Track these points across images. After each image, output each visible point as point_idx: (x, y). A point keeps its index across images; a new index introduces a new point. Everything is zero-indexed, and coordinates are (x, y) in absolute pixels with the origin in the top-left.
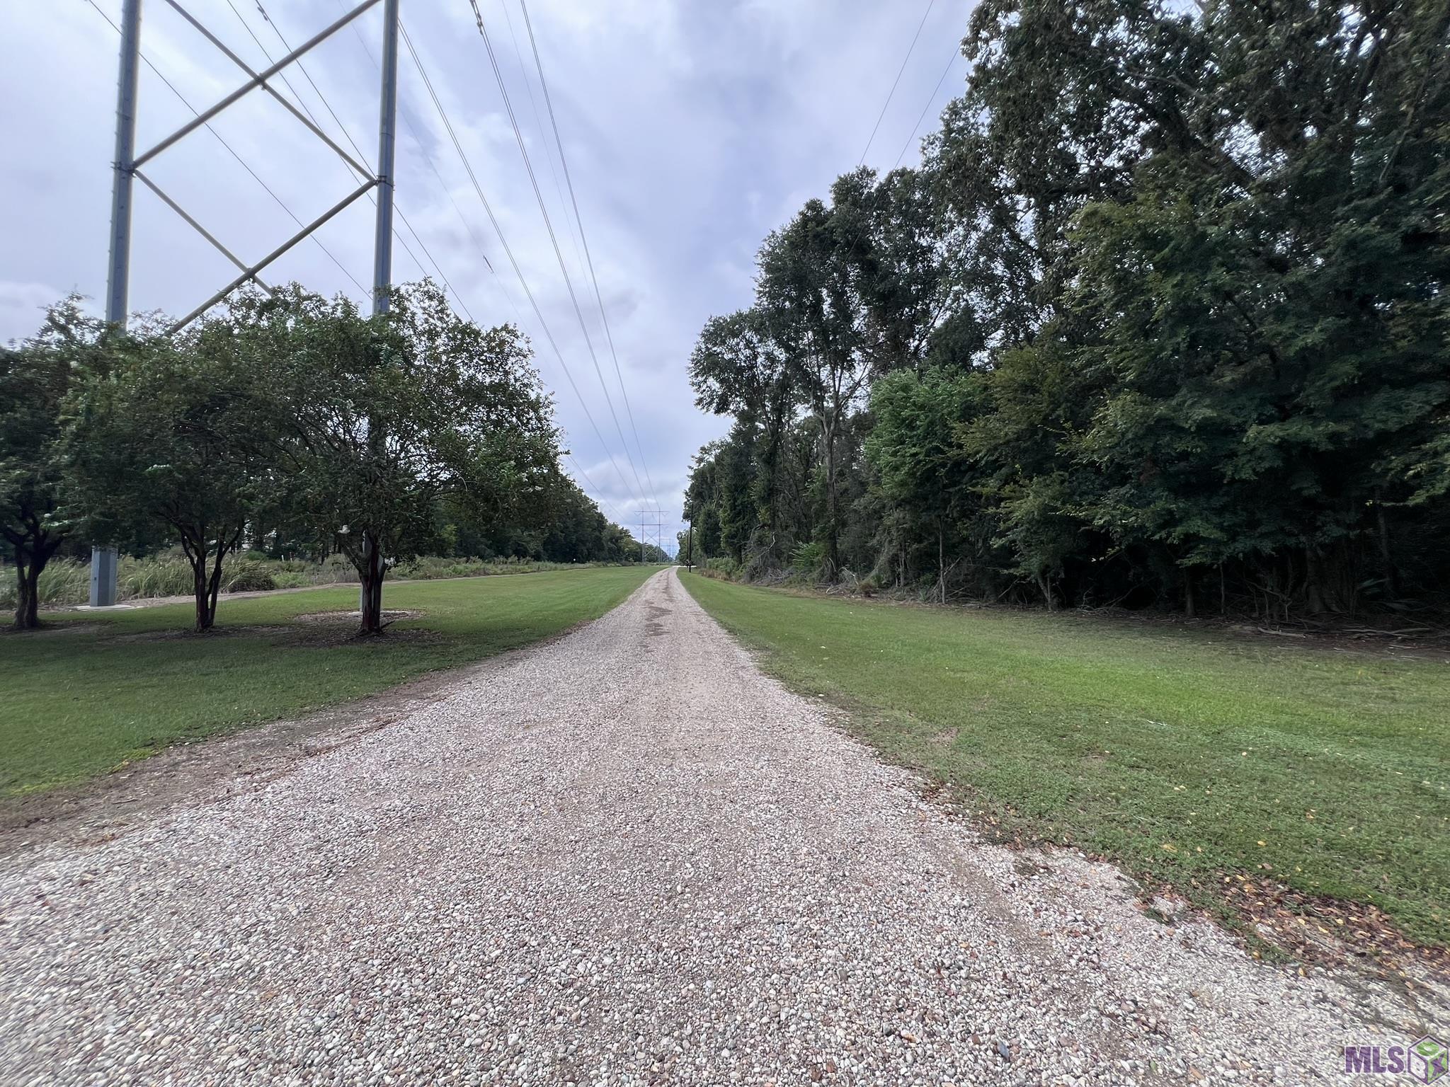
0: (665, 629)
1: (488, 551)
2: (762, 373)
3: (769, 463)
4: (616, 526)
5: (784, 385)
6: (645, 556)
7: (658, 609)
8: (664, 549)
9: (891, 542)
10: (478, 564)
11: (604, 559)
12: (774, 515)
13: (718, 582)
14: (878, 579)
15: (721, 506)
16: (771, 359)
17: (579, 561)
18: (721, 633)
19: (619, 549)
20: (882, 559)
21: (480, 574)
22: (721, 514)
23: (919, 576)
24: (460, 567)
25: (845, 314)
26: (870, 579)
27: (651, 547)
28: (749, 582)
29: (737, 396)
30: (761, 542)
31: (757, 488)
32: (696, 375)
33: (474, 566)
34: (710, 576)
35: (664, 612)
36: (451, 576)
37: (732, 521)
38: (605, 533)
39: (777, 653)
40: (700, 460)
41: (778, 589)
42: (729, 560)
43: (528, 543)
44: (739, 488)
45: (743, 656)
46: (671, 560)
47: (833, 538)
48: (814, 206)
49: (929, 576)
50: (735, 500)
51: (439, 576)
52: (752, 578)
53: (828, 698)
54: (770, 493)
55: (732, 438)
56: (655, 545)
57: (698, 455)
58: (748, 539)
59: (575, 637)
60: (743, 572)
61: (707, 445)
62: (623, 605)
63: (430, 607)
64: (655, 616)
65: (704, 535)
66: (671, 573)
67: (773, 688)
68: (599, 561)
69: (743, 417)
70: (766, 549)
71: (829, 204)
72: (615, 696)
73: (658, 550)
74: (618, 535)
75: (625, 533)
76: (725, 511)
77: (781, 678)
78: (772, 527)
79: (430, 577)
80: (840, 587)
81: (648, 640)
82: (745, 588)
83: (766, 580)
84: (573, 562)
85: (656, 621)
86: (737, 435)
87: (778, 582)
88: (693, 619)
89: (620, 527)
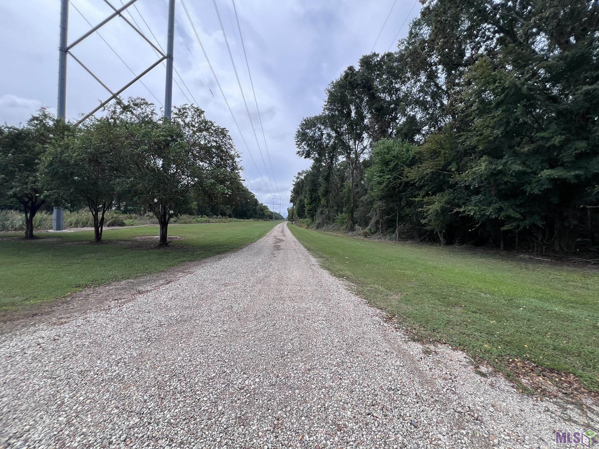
0: (282, 247)
1: (210, 213)
2: (325, 142)
3: (326, 180)
4: (262, 204)
5: (334, 147)
6: (274, 217)
7: (278, 239)
8: (282, 214)
9: (376, 215)
10: (206, 218)
11: (257, 218)
12: (328, 202)
13: (303, 229)
14: (370, 230)
15: (306, 197)
16: (329, 135)
17: (247, 218)
18: (305, 250)
19: (263, 214)
20: (372, 222)
21: (207, 222)
22: (306, 201)
23: (387, 229)
24: (199, 219)
25: (361, 117)
26: (367, 230)
27: (276, 213)
28: (317, 229)
29: (314, 151)
30: (322, 213)
31: (321, 191)
32: (298, 141)
33: (204, 219)
34: (300, 226)
35: (281, 240)
36: (195, 223)
37: (310, 204)
38: (258, 207)
39: (327, 259)
40: (298, 178)
41: (329, 233)
42: (308, 220)
43: (226, 210)
44: (314, 190)
45: (313, 260)
46: (284, 219)
47: (352, 212)
48: (351, 68)
49: (391, 229)
50: (312, 195)
51: (190, 222)
52: (318, 228)
53: (348, 279)
54: (327, 193)
55: (312, 169)
56: (278, 212)
57: (297, 176)
58: (317, 211)
59: (245, 249)
60: (315, 225)
61: (301, 172)
62: (264, 237)
63: (187, 236)
64: (277, 242)
65: (299, 209)
66: (284, 225)
67: (325, 274)
68: (255, 218)
69: (317, 160)
70: (324, 216)
71: (357, 68)
72: (261, 275)
73: (279, 215)
74: (263, 208)
75: (266, 207)
76: (307, 200)
77: (329, 269)
78: (327, 207)
79: (187, 223)
80: (354, 232)
81: (275, 252)
82: (314, 231)
83: (324, 229)
84: (244, 219)
85: (278, 244)
86: (314, 167)
87: (328, 230)
88: (293, 244)
89: (264, 205)
